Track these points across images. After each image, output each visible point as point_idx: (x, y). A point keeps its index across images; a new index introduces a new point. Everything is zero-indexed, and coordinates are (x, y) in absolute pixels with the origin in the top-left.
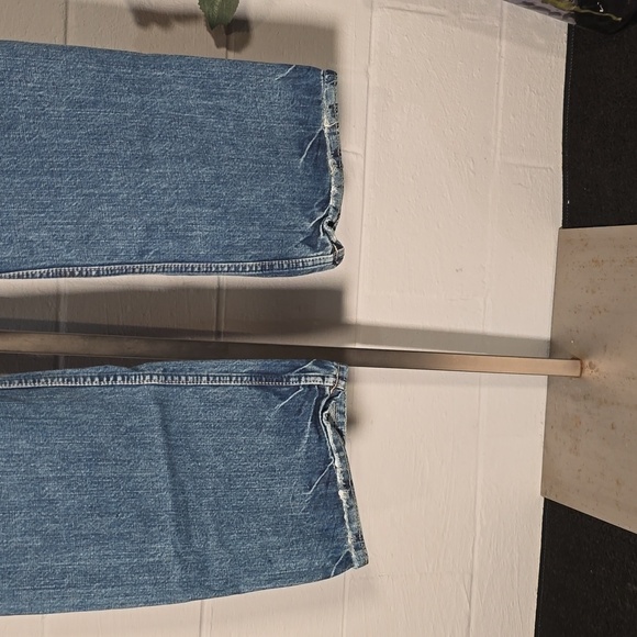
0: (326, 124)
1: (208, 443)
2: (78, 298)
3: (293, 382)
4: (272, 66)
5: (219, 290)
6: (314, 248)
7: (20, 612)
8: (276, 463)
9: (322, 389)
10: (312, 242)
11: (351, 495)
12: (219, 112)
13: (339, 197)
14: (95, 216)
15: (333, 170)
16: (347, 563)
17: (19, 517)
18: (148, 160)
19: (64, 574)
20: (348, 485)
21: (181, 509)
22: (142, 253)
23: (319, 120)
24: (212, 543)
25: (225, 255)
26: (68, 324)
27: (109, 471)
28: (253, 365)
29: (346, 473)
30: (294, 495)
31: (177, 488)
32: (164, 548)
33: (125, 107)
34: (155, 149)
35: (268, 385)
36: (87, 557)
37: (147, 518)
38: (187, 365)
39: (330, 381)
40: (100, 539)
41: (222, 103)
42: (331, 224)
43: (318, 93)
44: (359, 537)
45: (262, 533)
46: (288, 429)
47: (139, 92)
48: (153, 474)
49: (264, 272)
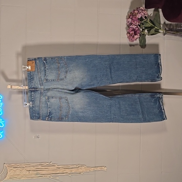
0: (159, 61)
1: (145, 104)
2: (122, 86)
3: (156, 96)
4: (152, 54)
5: (142, 85)
6: (158, 78)
7: (125, 123)
8: (154, 107)
9: (160, 97)
10: (158, 77)
11: (164, 111)
12: (145, 61)
13: (161, 71)
14: (131, 75)
15: (161, 67)
16: (164, 119)
17: (124, 111)
18: (137, 68)
19: (129, 118)
20: (164, 110)
21: (142, 112)
22: (137, 80)
23: (158, 61)
24: (146, 116)
25: (146, 80)
26: (121, 89)
27: (134, 107)
28: (150, 94)
29: (163, 108)
30: (156, 111)
31: (142, 109)
32: (141, 116)
33: (134, 61)
34: (138, 66)
35: (152, 96)
36: (132, 116)
37: (138, 112)
38: (141, 94)
39: (161, 96)
40: (133, 114)
41: (145, 60)
42: (160, 75)
43: (158, 57)
44: (166, 116)
45: (153, 115)
46: (155, 102)
47: (135, 59)
48: (139, 107)
49: (151, 81)
